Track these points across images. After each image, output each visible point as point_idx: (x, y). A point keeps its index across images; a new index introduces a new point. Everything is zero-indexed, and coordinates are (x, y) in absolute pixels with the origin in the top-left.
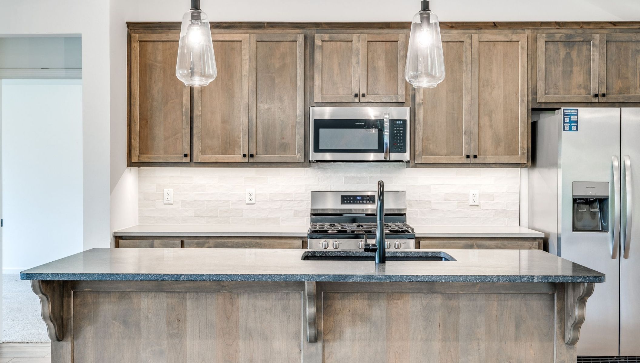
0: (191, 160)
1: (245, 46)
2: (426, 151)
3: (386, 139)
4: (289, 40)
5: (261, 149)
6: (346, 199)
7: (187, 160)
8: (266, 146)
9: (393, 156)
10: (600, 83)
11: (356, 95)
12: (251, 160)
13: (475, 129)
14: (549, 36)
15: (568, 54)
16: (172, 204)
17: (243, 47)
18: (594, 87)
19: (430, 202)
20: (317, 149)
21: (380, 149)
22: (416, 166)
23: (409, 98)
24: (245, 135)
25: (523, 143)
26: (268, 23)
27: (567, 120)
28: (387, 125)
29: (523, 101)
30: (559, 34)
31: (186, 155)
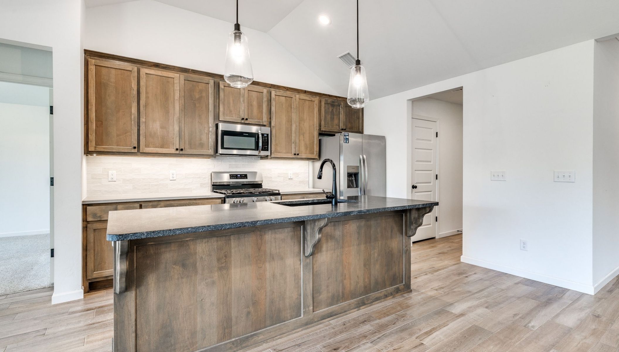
0: (138, 151)
1: (176, 81)
2: (276, 151)
3: (260, 144)
4: (205, 82)
5: (187, 146)
6: (232, 176)
7: (136, 151)
8: (190, 144)
9: (263, 153)
10: (344, 124)
11: (243, 119)
12: (181, 152)
13: (298, 141)
14: (326, 101)
15: (332, 110)
16: (115, 181)
17: (175, 82)
18: (342, 126)
19: (271, 177)
20: (223, 147)
21: (257, 148)
22: (271, 158)
23: (268, 123)
24: (177, 137)
25: (316, 149)
26: (192, 70)
27: (345, 138)
28: (260, 136)
29: (316, 129)
30: (330, 100)
31: (135, 148)
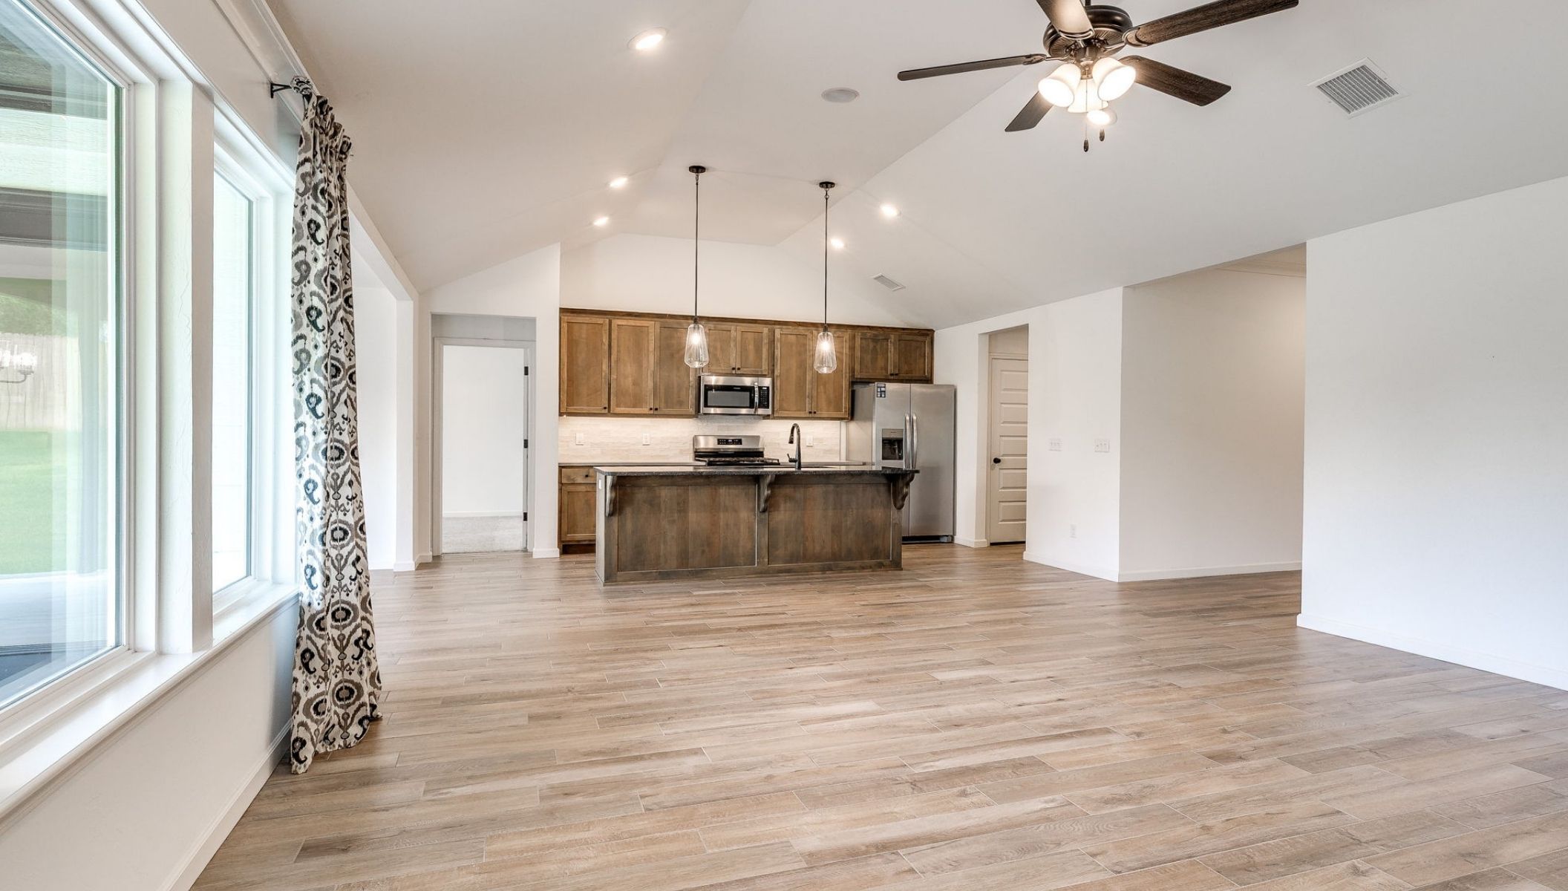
0: (609, 411)
1: (651, 330)
2: (781, 409)
3: (756, 400)
5: (663, 405)
6: (720, 441)
7: (606, 411)
8: (666, 402)
9: (761, 411)
10: (895, 367)
11: (734, 369)
12: (656, 413)
13: (815, 394)
15: (875, 347)
18: (891, 369)
19: (779, 444)
20: (706, 405)
21: (752, 405)
22: (774, 418)
23: (770, 372)
24: (651, 394)
25: (845, 404)
26: (669, 315)
27: (879, 390)
28: (756, 389)
29: (846, 377)
30: (869, 334)
31: (605, 408)
